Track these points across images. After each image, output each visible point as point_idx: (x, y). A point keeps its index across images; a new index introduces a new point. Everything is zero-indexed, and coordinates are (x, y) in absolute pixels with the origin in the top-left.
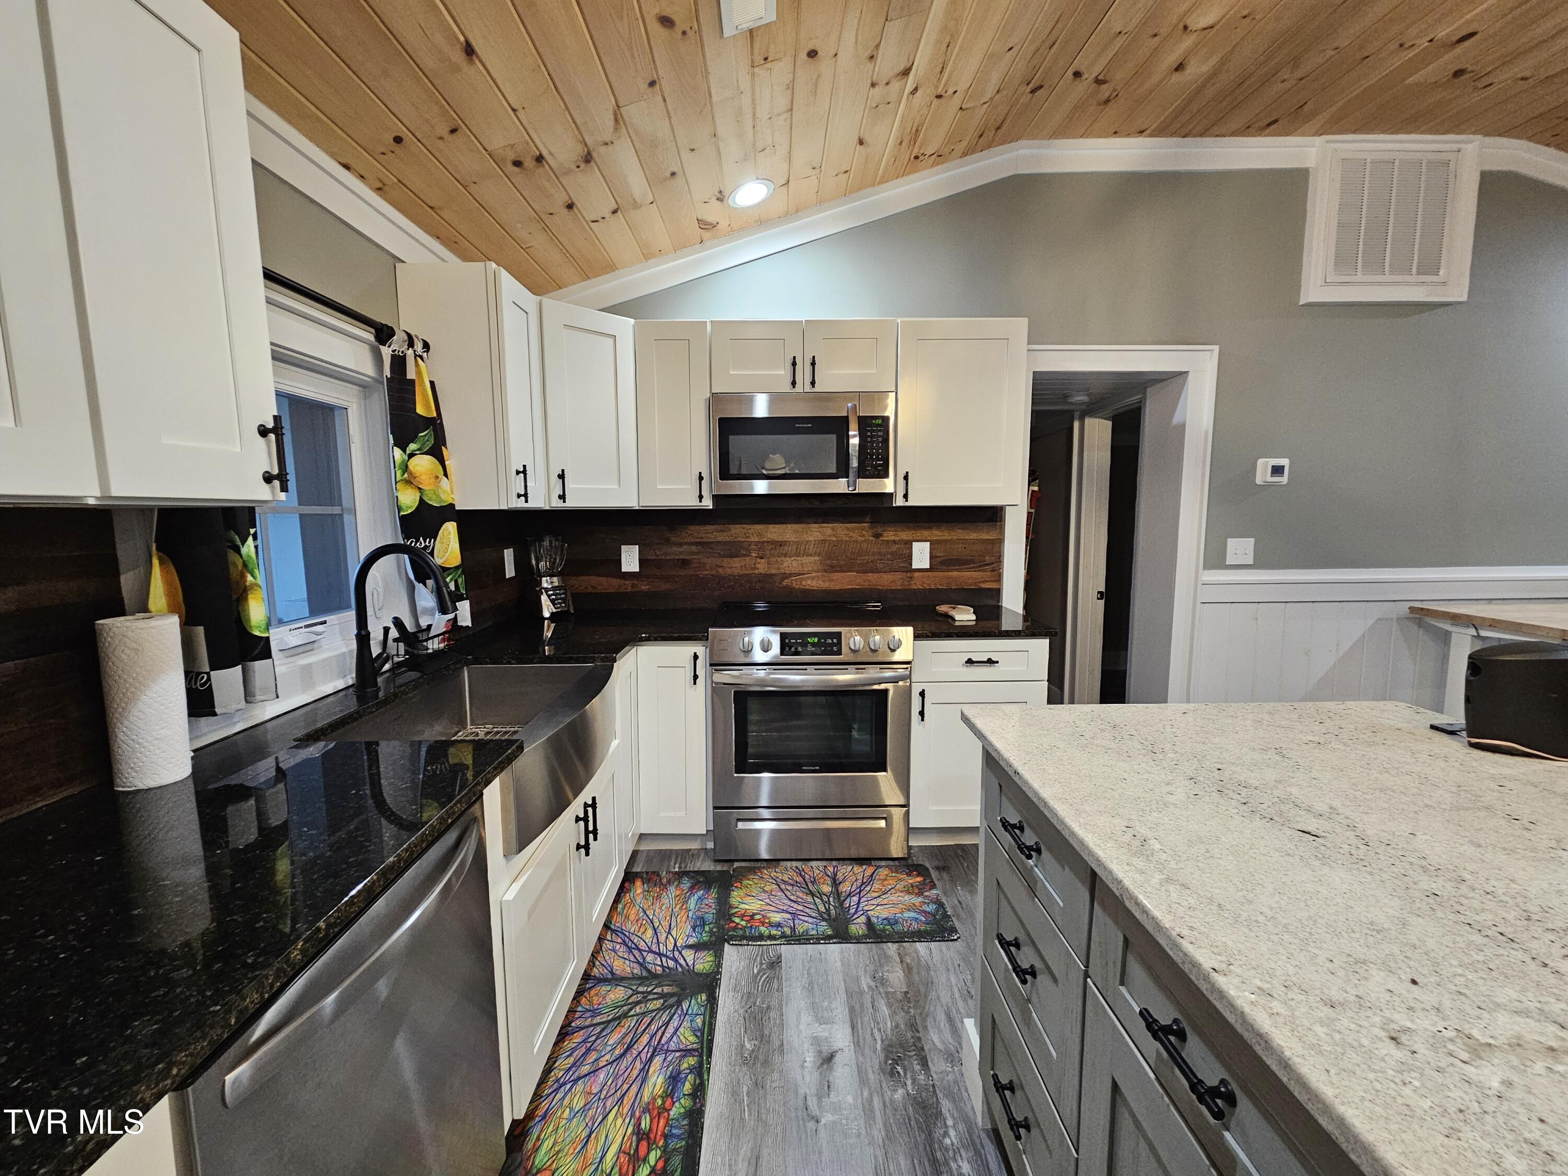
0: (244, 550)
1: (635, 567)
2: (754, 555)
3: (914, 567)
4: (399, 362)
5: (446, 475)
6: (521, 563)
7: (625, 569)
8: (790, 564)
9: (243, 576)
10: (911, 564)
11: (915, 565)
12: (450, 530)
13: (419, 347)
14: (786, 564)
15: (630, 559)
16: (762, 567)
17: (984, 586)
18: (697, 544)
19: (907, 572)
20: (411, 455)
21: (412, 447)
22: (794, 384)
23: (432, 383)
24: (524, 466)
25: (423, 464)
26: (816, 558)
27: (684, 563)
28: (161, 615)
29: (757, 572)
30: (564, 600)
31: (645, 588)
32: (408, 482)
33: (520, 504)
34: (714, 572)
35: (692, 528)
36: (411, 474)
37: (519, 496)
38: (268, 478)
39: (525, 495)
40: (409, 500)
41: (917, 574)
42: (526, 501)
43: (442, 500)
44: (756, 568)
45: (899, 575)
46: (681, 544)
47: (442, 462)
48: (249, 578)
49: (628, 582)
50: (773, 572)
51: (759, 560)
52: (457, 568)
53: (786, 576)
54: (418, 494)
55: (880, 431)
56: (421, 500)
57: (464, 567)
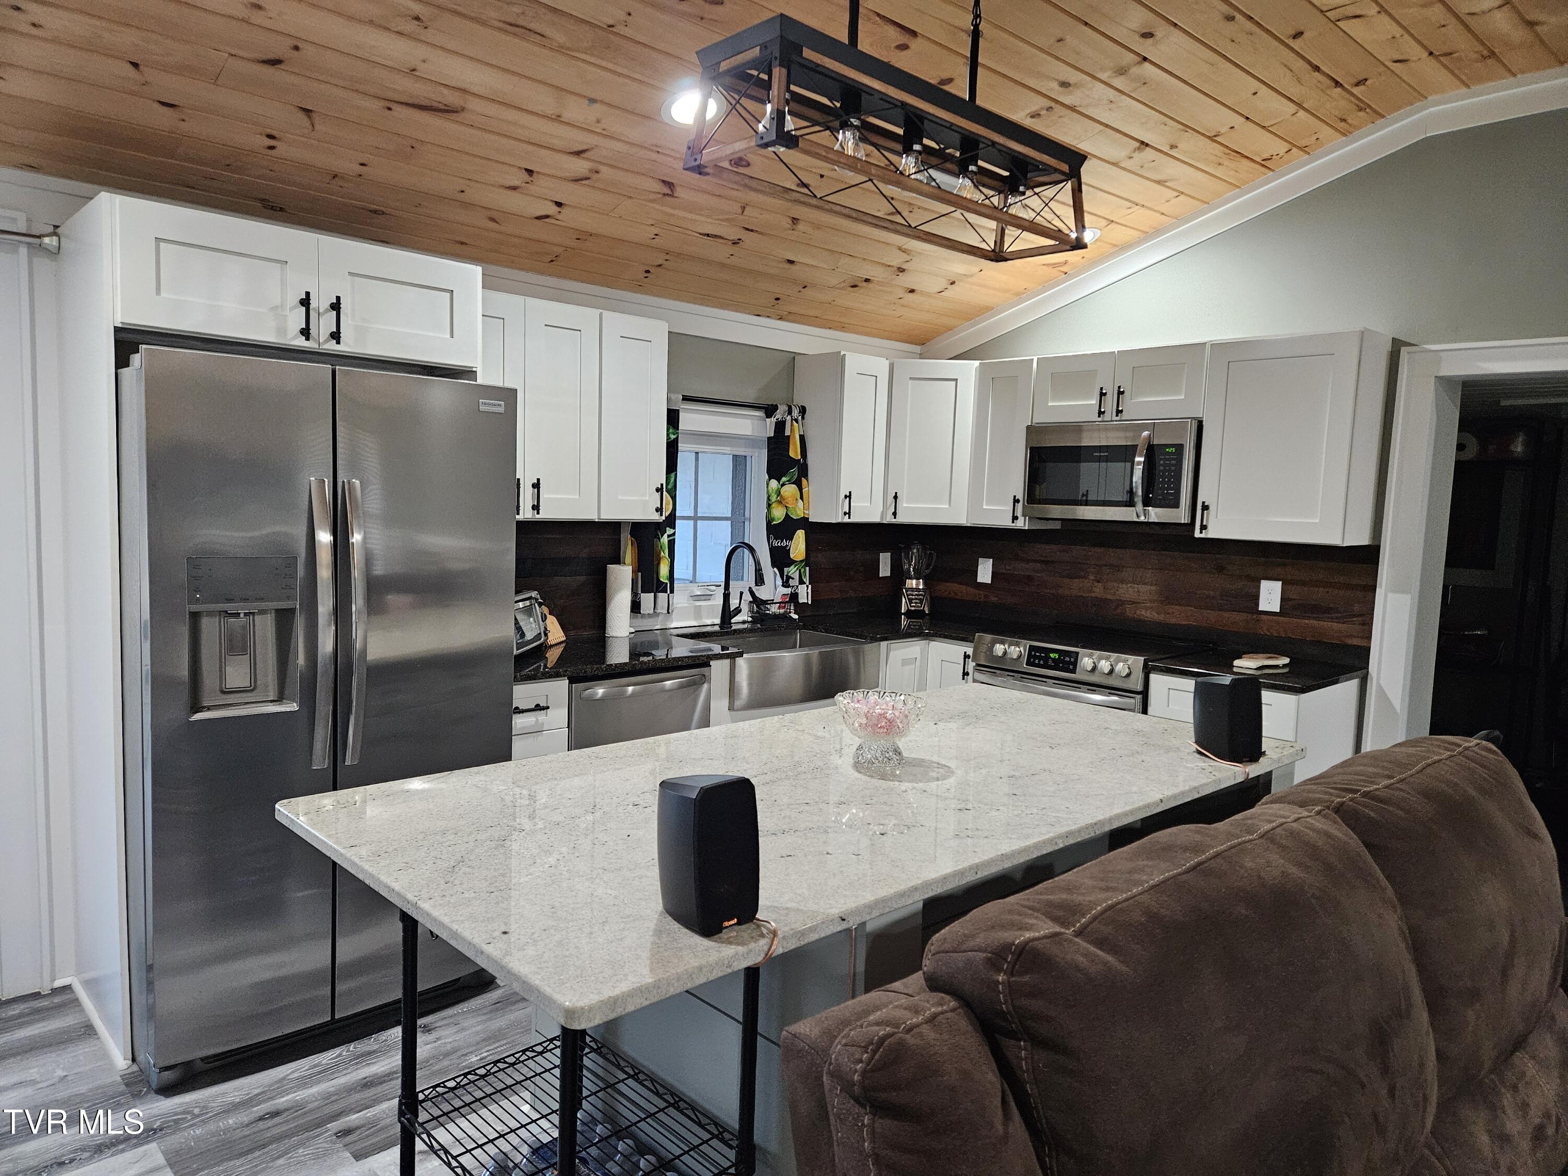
0: (662, 540)
1: (988, 580)
2: (1092, 577)
3: (1261, 609)
4: (780, 426)
5: (802, 498)
6: (896, 566)
7: (980, 580)
8: (1127, 591)
9: (660, 553)
10: (1257, 605)
11: (1262, 607)
12: (800, 535)
13: (795, 413)
14: (1121, 591)
15: (985, 572)
16: (1098, 591)
17: (1350, 641)
18: (1042, 562)
19: (1253, 613)
20: (783, 485)
21: (784, 479)
22: (1101, 413)
23: (802, 438)
24: (850, 492)
25: (790, 490)
26: (1153, 588)
27: (1030, 578)
28: (629, 565)
29: (1093, 595)
30: (921, 601)
31: (994, 599)
32: (780, 502)
33: (846, 520)
34: (1054, 591)
35: (1038, 546)
36: (782, 497)
37: (845, 514)
38: (657, 510)
39: (849, 513)
40: (779, 514)
41: (1264, 617)
42: (849, 518)
43: (798, 515)
44: (1092, 592)
45: (1244, 616)
46: (1028, 561)
47: (801, 489)
48: (662, 553)
49: (981, 592)
50: (1109, 597)
51: (1096, 584)
52: (802, 561)
53: (1121, 603)
54: (785, 510)
55: (1173, 459)
56: (787, 514)
57: (807, 561)
